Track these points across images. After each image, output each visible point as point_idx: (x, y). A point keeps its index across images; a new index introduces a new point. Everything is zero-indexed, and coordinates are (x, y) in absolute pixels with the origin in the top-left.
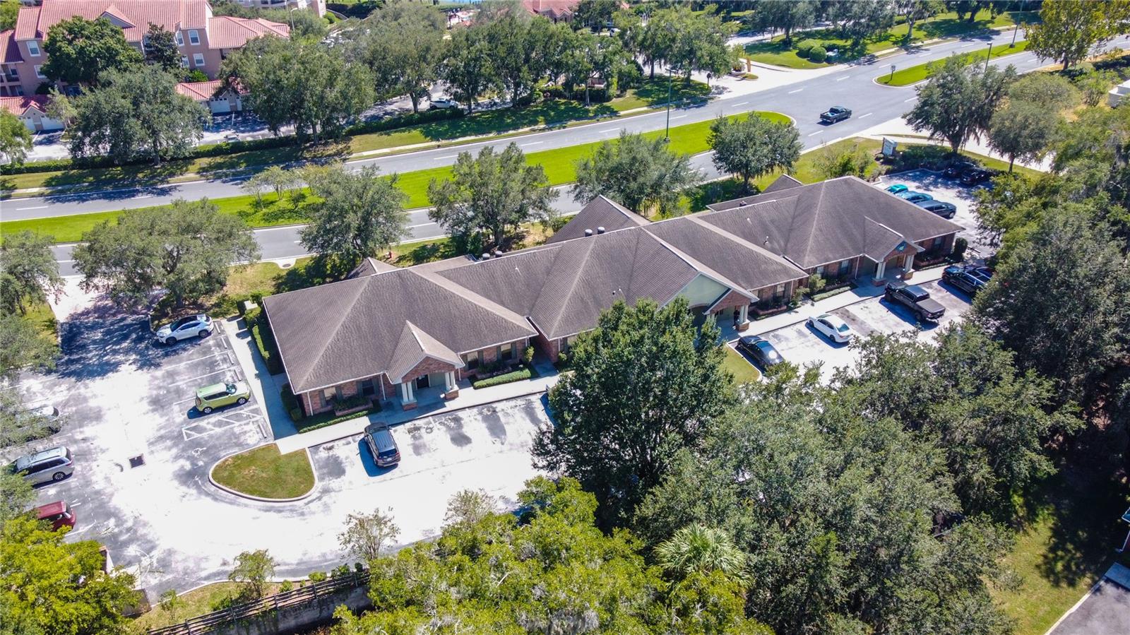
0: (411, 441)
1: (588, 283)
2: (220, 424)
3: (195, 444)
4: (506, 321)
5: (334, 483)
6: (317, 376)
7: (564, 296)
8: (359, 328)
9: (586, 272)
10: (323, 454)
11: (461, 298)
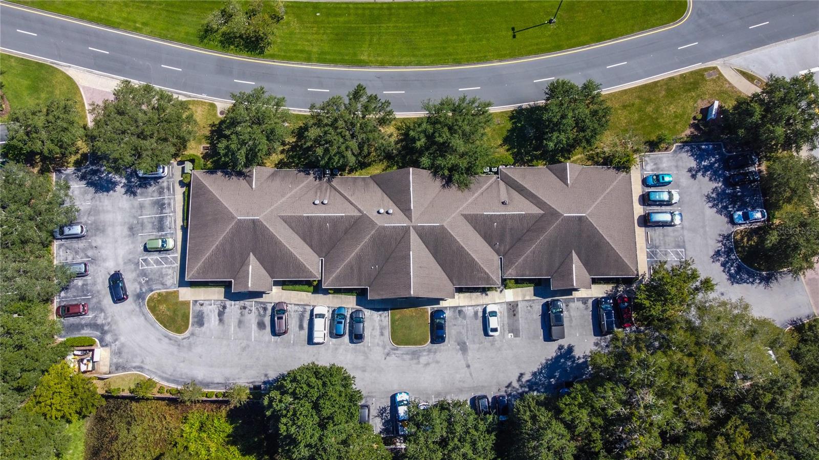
0: (238, 316)
1: (359, 258)
2: (157, 262)
3: (144, 274)
4: (305, 267)
5: (197, 330)
6: (199, 273)
7: (343, 260)
8: (224, 250)
9: (362, 249)
10: (198, 308)
11: (285, 246)
